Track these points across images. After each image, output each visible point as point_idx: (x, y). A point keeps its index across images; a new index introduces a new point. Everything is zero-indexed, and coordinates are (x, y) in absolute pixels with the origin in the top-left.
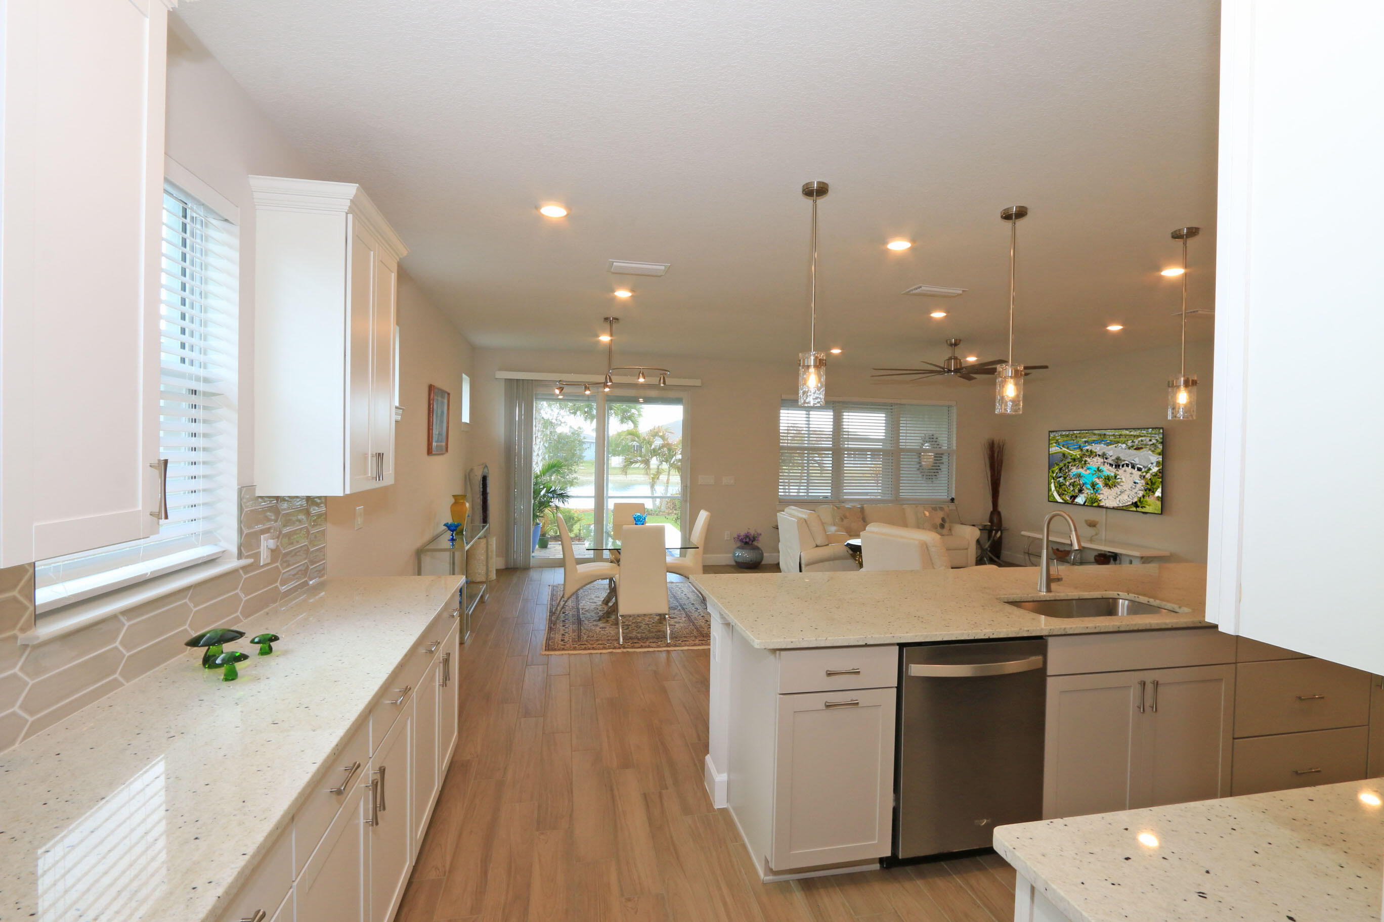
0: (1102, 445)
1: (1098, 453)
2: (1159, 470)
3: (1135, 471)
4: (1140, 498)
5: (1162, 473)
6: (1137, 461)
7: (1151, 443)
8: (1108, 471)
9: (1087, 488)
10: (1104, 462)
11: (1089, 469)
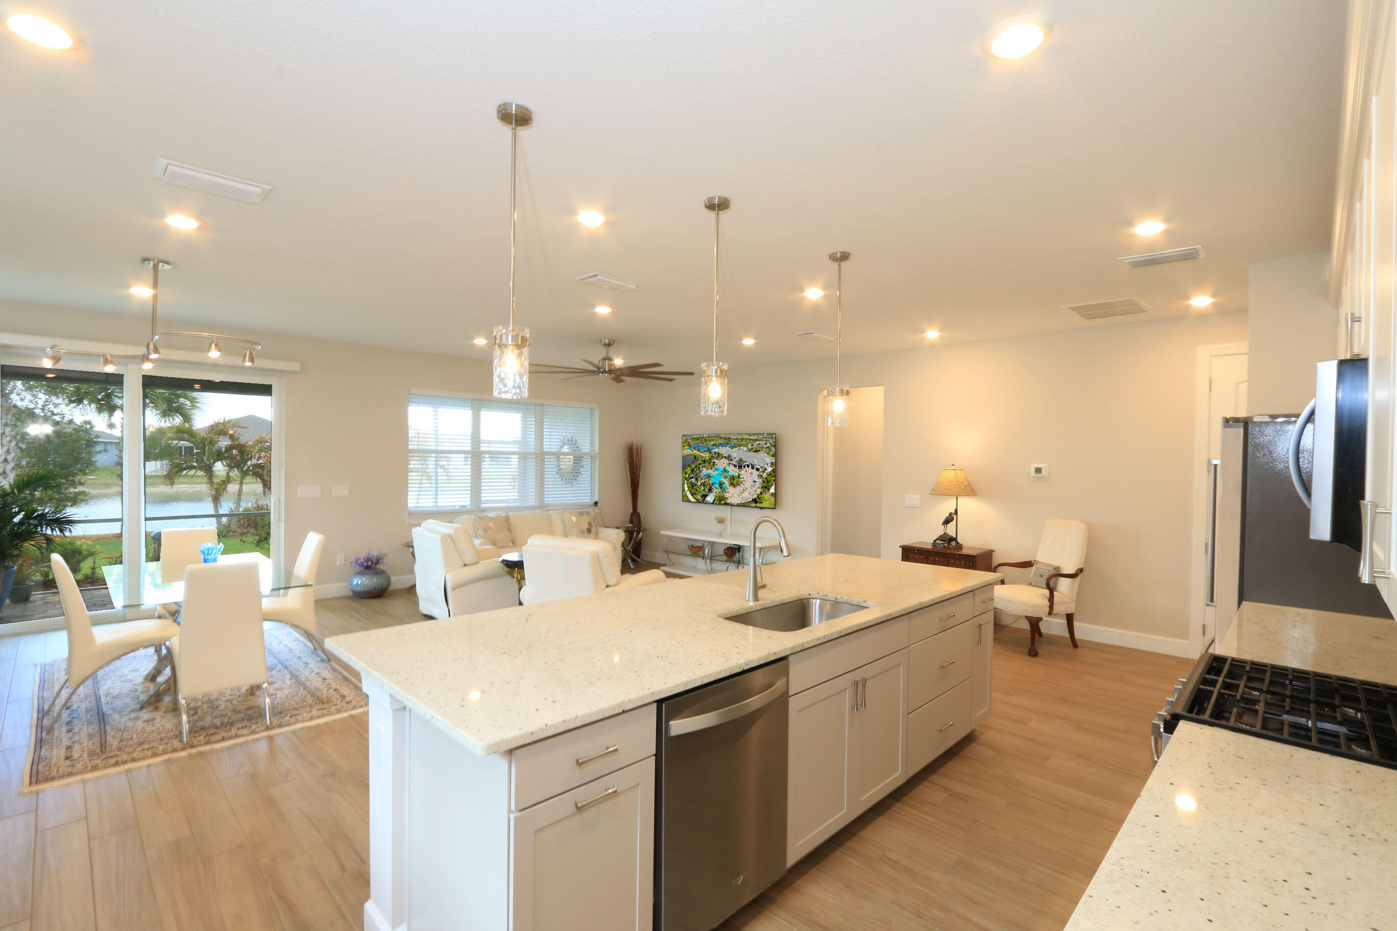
0: (728, 448)
1: (724, 455)
2: (773, 469)
3: (754, 471)
4: (759, 495)
5: (774, 473)
6: (755, 462)
7: (767, 446)
8: (733, 471)
9: (715, 488)
10: (730, 463)
11: (717, 470)
